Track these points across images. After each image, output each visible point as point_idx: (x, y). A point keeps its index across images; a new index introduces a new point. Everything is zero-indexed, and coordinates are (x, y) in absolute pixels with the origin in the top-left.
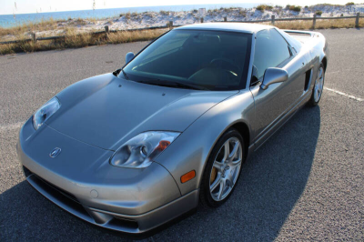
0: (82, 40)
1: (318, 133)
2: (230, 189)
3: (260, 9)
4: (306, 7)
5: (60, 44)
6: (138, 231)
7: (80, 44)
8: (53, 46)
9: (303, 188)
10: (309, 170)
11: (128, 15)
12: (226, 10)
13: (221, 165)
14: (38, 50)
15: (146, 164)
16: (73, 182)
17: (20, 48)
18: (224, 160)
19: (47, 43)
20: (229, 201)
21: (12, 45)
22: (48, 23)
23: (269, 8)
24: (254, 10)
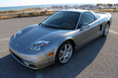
0: (38, 14)
1: (103, 45)
2: (68, 60)
3: (98, 5)
4: (114, 4)
5: (31, 15)
6: (36, 69)
7: (37, 15)
8: (29, 16)
9: (92, 61)
10: (96, 57)
11: (54, 6)
12: (86, 5)
13: (64, 52)
14: (24, 17)
15: (39, 49)
16: (21, 54)
17: (19, 16)
18: (65, 50)
19: (27, 15)
20: (67, 64)
21: (17, 15)
22: (30, 9)
23: (101, 5)
24: (96, 5)
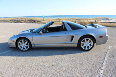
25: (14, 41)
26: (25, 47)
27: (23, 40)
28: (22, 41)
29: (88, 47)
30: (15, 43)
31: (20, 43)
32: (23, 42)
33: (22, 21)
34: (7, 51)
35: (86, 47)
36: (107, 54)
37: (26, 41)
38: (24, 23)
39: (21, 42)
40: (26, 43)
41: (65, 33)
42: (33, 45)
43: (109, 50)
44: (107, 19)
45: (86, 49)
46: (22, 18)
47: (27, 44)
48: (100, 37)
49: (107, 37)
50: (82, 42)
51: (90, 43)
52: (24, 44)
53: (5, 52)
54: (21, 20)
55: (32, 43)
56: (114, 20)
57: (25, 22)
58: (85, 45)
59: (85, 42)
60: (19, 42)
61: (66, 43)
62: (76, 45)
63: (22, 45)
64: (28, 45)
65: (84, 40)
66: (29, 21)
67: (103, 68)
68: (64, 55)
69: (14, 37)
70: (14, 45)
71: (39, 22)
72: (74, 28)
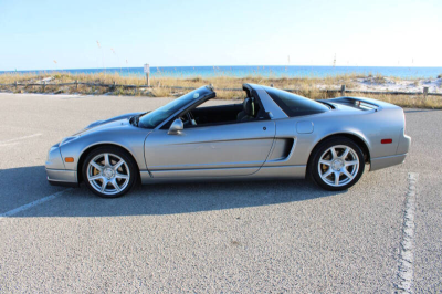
18: (105, 166)
25: (71, 160)
26: (114, 182)
27: (106, 156)
28: (103, 159)
29: (343, 177)
30: (74, 165)
31: (97, 166)
32: (107, 161)
33: (60, 85)
34: (43, 200)
35: (337, 177)
36: (409, 201)
37: (118, 160)
38: (71, 93)
39: (100, 161)
40: (118, 166)
41: (265, 129)
42: (144, 174)
43: (413, 187)
44: (380, 81)
45: (337, 184)
46: (59, 74)
47: (121, 169)
48: (384, 141)
49: (407, 139)
50: (321, 161)
51: (348, 164)
52: (108, 172)
53: (35, 203)
54: (57, 82)
55: (141, 165)
56: (404, 83)
57: (73, 91)
58: (331, 171)
59: (331, 158)
60: (92, 163)
61: (266, 164)
62: (301, 171)
63: (104, 175)
64: (124, 172)
65: (330, 152)
66: (89, 85)
67: (408, 245)
68: (261, 207)
69: (71, 143)
70: (71, 175)
71: (129, 90)
72: (294, 110)
